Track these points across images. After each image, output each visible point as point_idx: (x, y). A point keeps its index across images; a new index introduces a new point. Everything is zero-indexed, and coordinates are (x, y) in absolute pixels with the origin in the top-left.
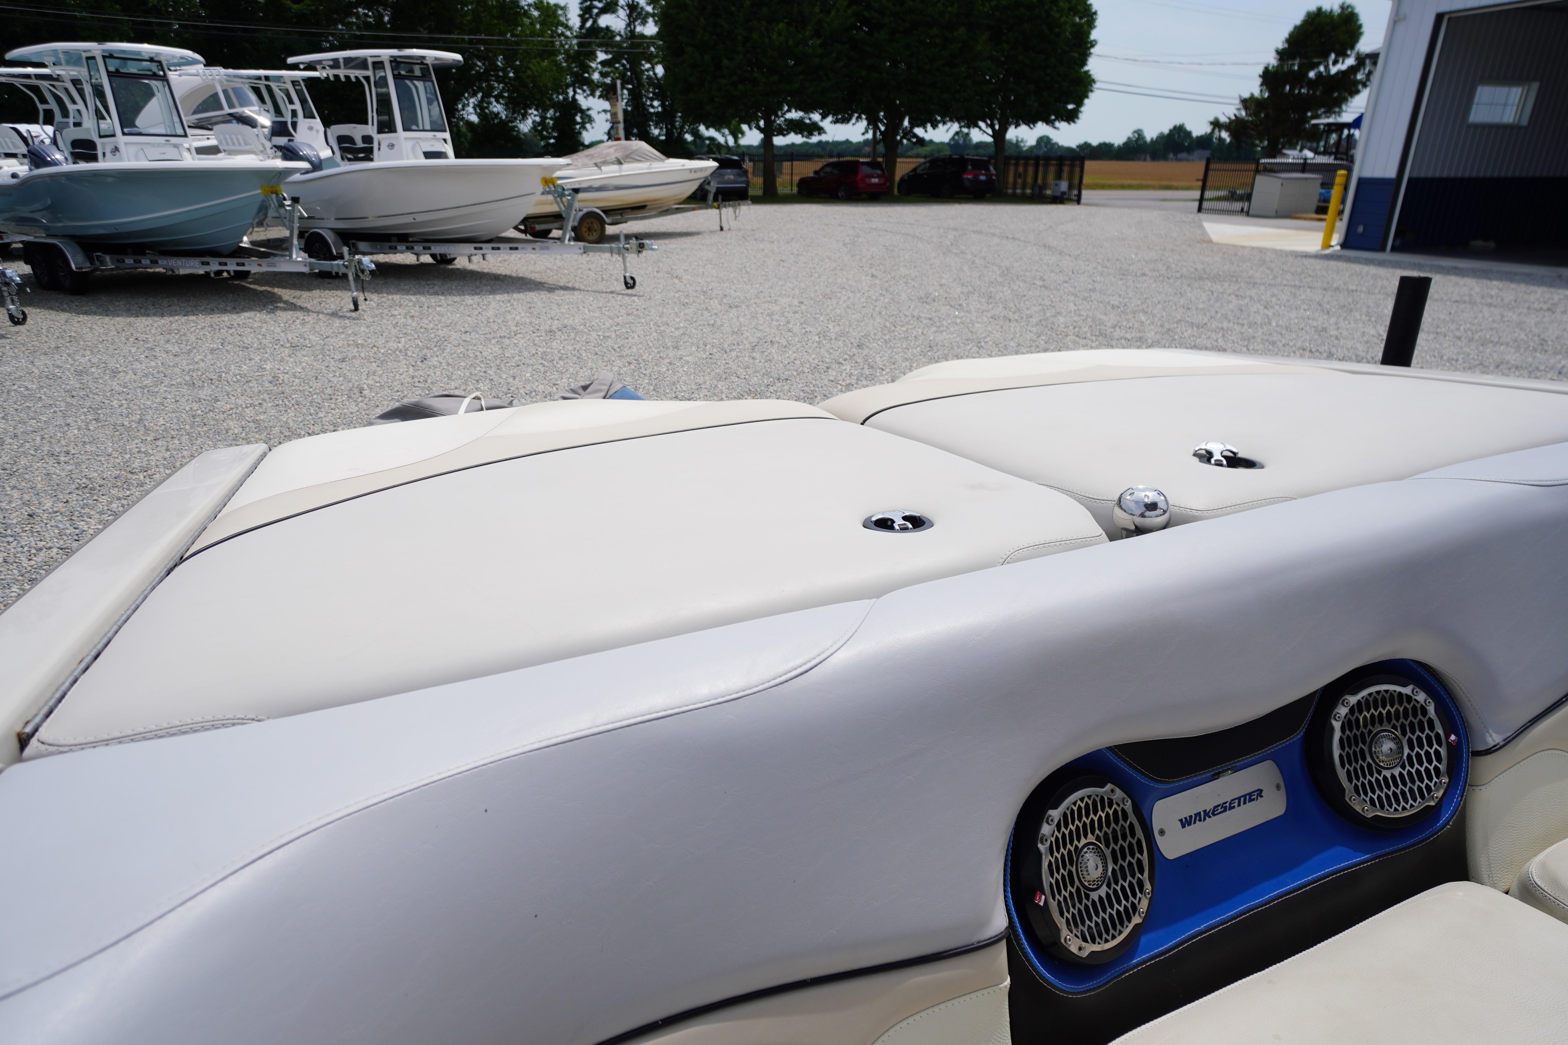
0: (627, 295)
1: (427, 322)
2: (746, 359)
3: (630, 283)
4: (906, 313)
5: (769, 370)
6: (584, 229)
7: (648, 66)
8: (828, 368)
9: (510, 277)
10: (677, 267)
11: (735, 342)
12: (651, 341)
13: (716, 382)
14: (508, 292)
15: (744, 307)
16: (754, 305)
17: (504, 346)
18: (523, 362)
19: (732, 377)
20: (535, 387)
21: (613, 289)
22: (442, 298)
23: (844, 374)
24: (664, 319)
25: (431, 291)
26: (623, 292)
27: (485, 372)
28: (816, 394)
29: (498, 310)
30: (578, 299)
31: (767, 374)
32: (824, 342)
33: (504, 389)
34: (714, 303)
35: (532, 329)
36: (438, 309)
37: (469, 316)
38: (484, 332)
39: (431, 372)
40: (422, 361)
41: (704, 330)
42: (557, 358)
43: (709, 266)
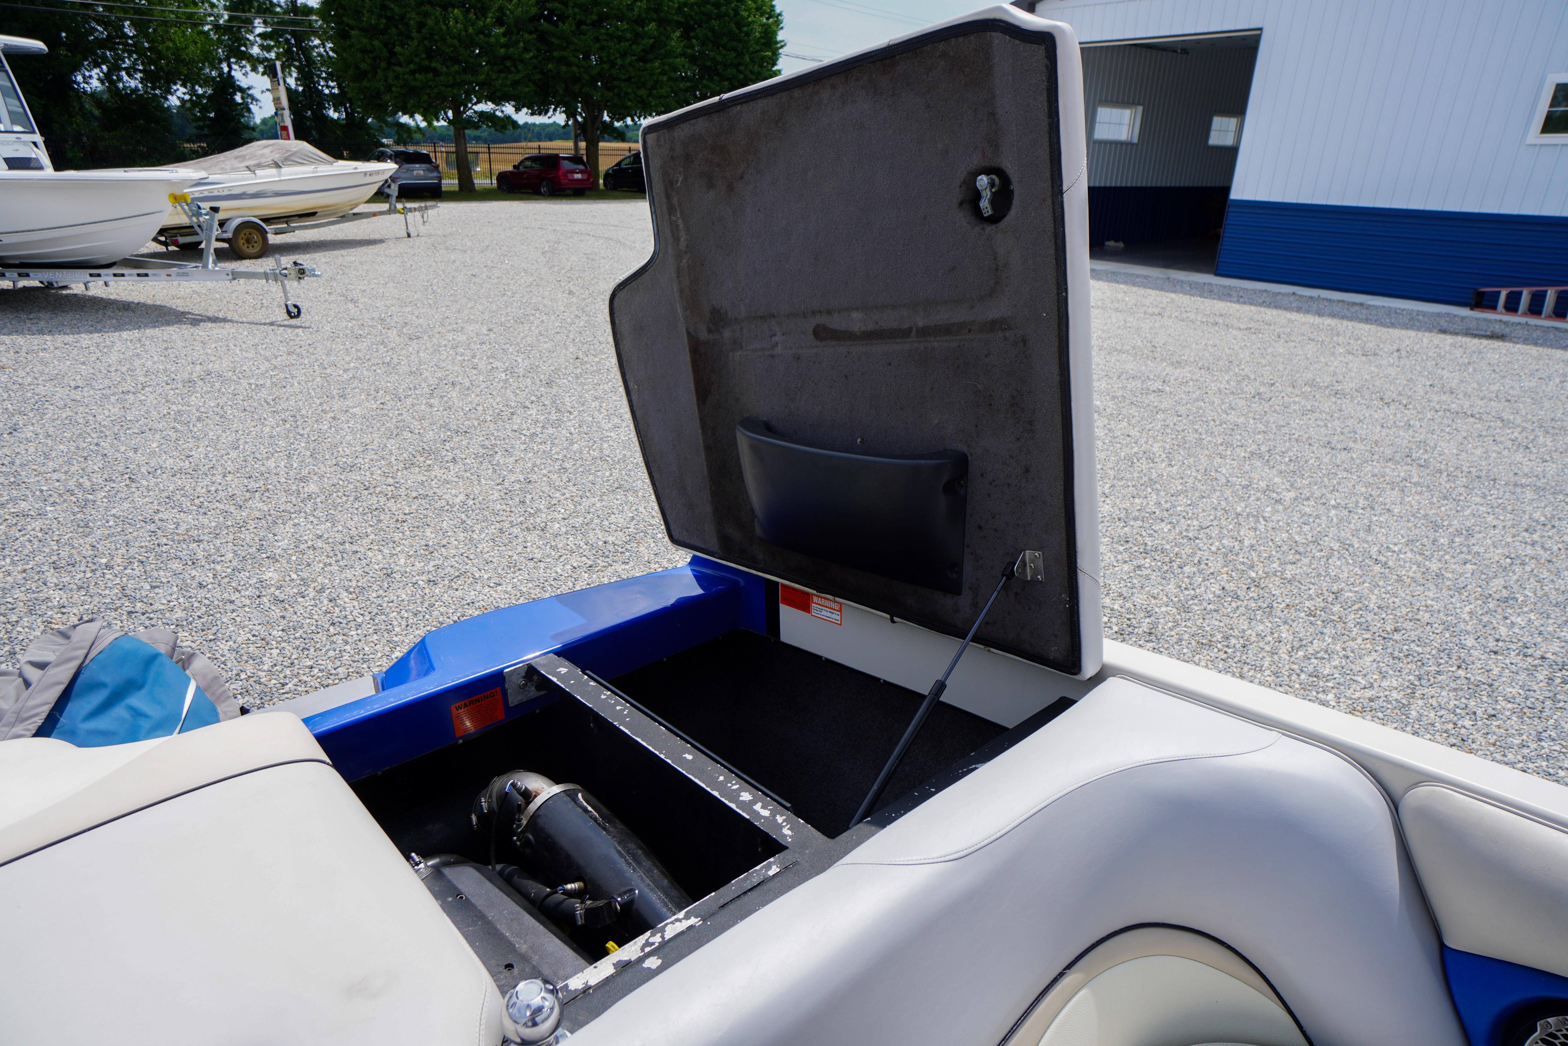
0: (290, 326)
1: (24, 374)
2: (423, 407)
3: (294, 312)
4: (601, 339)
5: (447, 421)
6: (241, 242)
7: (317, 42)
8: (512, 414)
9: (145, 305)
10: (353, 287)
11: (411, 386)
12: (314, 389)
13: (385, 440)
14: (139, 328)
15: (426, 338)
16: (438, 336)
17: (127, 406)
18: (149, 426)
19: (404, 433)
20: (161, 462)
21: (274, 319)
22: (48, 338)
23: (530, 421)
24: (332, 358)
25: (34, 328)
26: (286, 323)
27: (97, 444)
28: (497, 449)
29: (123, 353)
30: (229, 334)
31: (445, 426)
32: (511, 380)
33: (121, 468)
34: (393, 334)
35: (166, 379)
36: (41, 354)
37: (84, 363)
38: (101, 387)
39: (21, 449)
40: (11, 433)
41: (378, 371)
42: (194, 419)
43: (391, 285)
